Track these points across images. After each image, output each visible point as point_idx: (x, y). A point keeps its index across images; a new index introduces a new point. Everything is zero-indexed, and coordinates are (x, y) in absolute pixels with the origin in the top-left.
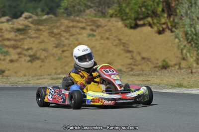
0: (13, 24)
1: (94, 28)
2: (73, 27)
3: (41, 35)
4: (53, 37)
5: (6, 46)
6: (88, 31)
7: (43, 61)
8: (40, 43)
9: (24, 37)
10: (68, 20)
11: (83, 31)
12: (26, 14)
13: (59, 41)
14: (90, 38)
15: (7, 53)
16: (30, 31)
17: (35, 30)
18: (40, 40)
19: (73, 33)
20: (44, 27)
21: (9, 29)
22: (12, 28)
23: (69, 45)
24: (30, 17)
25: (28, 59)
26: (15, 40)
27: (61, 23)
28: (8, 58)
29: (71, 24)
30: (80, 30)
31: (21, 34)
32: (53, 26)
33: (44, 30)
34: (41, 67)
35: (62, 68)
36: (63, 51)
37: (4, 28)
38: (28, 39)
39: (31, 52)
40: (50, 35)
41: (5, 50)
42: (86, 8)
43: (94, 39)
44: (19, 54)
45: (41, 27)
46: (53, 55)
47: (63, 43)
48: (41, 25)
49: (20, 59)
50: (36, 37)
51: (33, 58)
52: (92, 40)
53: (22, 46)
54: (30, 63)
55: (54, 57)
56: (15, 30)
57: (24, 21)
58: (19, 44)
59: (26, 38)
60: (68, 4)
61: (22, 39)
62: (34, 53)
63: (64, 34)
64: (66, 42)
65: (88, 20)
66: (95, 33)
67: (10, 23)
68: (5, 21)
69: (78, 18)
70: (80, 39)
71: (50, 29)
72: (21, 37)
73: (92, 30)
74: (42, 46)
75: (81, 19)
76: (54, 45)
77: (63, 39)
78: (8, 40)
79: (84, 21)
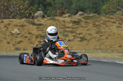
0: (72, 18)
1: (121, 22)
2: (108, 21)
3: (88, 25)
4: (95, 27)
5: (67, 31)
6: (117, 24)
7: (88, 41)
8: (87, 30)
9: (78, 26)
10: (106, 17)
11: (114, 24)
12: (80, 13)
13: (99, 30)
14: (118, 28)
15: (67, 36)
16: (81, 23)
17: (85, 23)
18: (87, 29)
19: (108, 25)
20: (90, 21)
21: (69, 21)
22: (71, 21)
23: (105, 32)
24: (82, 14)
25: (80, 39)
26: (72, 28)
27: (101, 19)
28: (68, 39)
29: (107, 20)
30: (112, 24)
31: (76, 25)
32: (96, 20)
33: (90, 22)
34: (87, 44)
35: (100, 46)
36: (101, 36)
37: (66, 20)
38: (80, 28)
39: (81, 36)
40: (93, 26)
41: (66, 33)
42: (117, 10)
43: (120, 29)
44: (74, 36)
45: (88, 21)
46: (94, 38)
47: (101, 31)
48: (89, 19)
49: (75, 39)
50: (85, 27)
51: (83, 39)
52: (119, 30)
53: (76, 32)
54: (80, 42)
55: (95, 39)
56: (73, 22)
57: (79, 16)
58: (75, 30)
59: (79, 27)
60: (106, 7)
61: (76, 27)
62: (83, 36)
63: (102, 25)
64: (103, 30)
65: (118, 18)
66: (121, 26)
67: (70, 18)
68: (67, 16)
69: (111, 16)
70: (111, 29)
71: (94, 22)
72: (76, 26)
73: (120, 24)
74: (88, 32)
75: (113, 17)
76: (96, 32)
77: (101, 28)
78: (68, 27)
79: (115, 18)
